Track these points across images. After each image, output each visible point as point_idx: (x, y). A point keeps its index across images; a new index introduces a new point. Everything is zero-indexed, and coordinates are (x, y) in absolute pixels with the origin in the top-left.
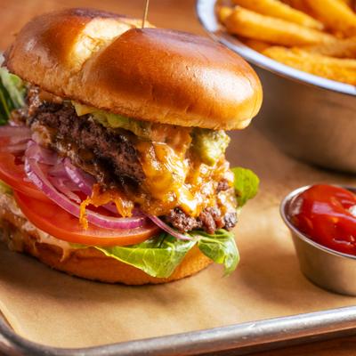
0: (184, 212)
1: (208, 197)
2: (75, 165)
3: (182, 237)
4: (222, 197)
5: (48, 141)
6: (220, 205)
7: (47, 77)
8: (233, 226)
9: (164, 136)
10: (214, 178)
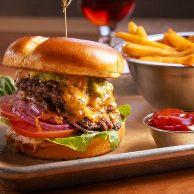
0: (89, 120)
1: (102, 113)
2: (35, 103)
3: (89, 131)
4: (113, 116)
5: (24, 96)
6: (111, 120)
7: (15, 61)
8: (119, 129)
9: (73, 83)
10: (105, 105)
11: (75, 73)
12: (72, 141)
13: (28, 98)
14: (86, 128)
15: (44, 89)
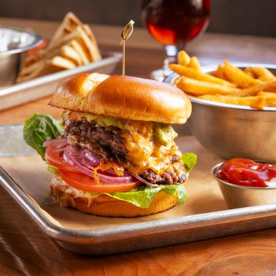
0: (153, 172)
1: (167, 164)
2: (90, 151)
3: (153, 185)
5: (76, 142)
6: (175, 171)
7: (70, 102)
8: (184, 181)
9: (137, 129)
10: (169, 154)
11: (141, 118)
12: (135, 197)
13: (82, 145)
14: (150, 181)
15: (103, 136)
